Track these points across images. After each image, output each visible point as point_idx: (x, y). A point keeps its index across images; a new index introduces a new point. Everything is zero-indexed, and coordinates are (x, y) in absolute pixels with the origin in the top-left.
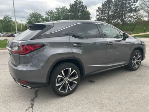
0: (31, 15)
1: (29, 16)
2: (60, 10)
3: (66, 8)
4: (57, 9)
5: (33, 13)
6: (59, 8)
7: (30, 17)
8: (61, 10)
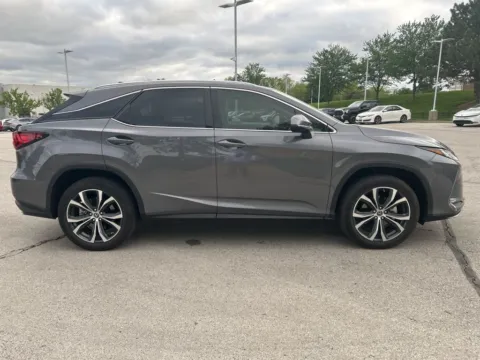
0: (320, 55)
1: (312, 60)
2: (416, 31)
3: (438, 21)
4: (406, 28)
5: (326, 51)
6: (414, 24)
7: (316, 62)
8: (419, 31)
